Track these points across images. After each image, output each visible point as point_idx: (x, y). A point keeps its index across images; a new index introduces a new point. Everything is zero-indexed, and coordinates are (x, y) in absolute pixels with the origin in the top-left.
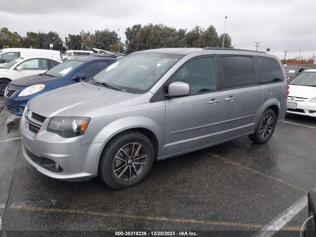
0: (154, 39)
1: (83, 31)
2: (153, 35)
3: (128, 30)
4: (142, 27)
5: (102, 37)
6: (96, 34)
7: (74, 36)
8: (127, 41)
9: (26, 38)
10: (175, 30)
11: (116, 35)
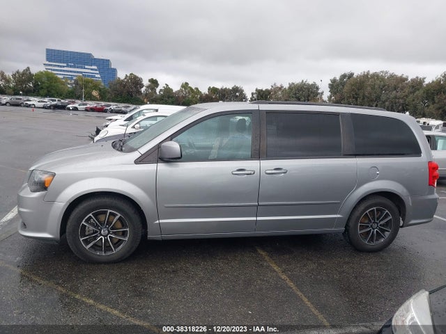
0: (370, 94)
1: (275, 84)
2: (369, 88)
3: (334, 81)
4: (355, 76)
5: (297, 92)
6: (290, 88)
7: (262, 90)
8: (331, 97)
9: (206, 95)
10: (407, 79)
11: (318, 88)
